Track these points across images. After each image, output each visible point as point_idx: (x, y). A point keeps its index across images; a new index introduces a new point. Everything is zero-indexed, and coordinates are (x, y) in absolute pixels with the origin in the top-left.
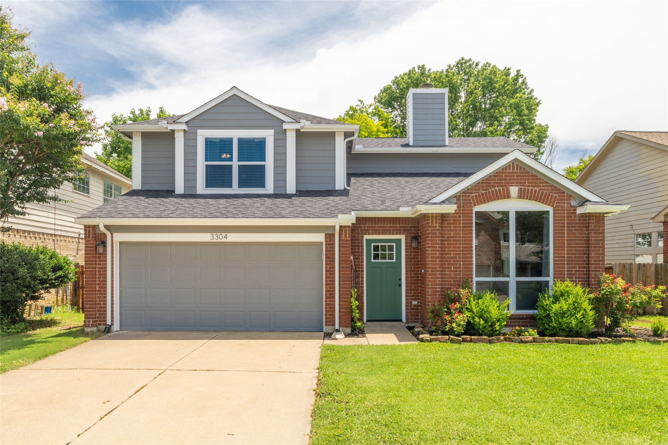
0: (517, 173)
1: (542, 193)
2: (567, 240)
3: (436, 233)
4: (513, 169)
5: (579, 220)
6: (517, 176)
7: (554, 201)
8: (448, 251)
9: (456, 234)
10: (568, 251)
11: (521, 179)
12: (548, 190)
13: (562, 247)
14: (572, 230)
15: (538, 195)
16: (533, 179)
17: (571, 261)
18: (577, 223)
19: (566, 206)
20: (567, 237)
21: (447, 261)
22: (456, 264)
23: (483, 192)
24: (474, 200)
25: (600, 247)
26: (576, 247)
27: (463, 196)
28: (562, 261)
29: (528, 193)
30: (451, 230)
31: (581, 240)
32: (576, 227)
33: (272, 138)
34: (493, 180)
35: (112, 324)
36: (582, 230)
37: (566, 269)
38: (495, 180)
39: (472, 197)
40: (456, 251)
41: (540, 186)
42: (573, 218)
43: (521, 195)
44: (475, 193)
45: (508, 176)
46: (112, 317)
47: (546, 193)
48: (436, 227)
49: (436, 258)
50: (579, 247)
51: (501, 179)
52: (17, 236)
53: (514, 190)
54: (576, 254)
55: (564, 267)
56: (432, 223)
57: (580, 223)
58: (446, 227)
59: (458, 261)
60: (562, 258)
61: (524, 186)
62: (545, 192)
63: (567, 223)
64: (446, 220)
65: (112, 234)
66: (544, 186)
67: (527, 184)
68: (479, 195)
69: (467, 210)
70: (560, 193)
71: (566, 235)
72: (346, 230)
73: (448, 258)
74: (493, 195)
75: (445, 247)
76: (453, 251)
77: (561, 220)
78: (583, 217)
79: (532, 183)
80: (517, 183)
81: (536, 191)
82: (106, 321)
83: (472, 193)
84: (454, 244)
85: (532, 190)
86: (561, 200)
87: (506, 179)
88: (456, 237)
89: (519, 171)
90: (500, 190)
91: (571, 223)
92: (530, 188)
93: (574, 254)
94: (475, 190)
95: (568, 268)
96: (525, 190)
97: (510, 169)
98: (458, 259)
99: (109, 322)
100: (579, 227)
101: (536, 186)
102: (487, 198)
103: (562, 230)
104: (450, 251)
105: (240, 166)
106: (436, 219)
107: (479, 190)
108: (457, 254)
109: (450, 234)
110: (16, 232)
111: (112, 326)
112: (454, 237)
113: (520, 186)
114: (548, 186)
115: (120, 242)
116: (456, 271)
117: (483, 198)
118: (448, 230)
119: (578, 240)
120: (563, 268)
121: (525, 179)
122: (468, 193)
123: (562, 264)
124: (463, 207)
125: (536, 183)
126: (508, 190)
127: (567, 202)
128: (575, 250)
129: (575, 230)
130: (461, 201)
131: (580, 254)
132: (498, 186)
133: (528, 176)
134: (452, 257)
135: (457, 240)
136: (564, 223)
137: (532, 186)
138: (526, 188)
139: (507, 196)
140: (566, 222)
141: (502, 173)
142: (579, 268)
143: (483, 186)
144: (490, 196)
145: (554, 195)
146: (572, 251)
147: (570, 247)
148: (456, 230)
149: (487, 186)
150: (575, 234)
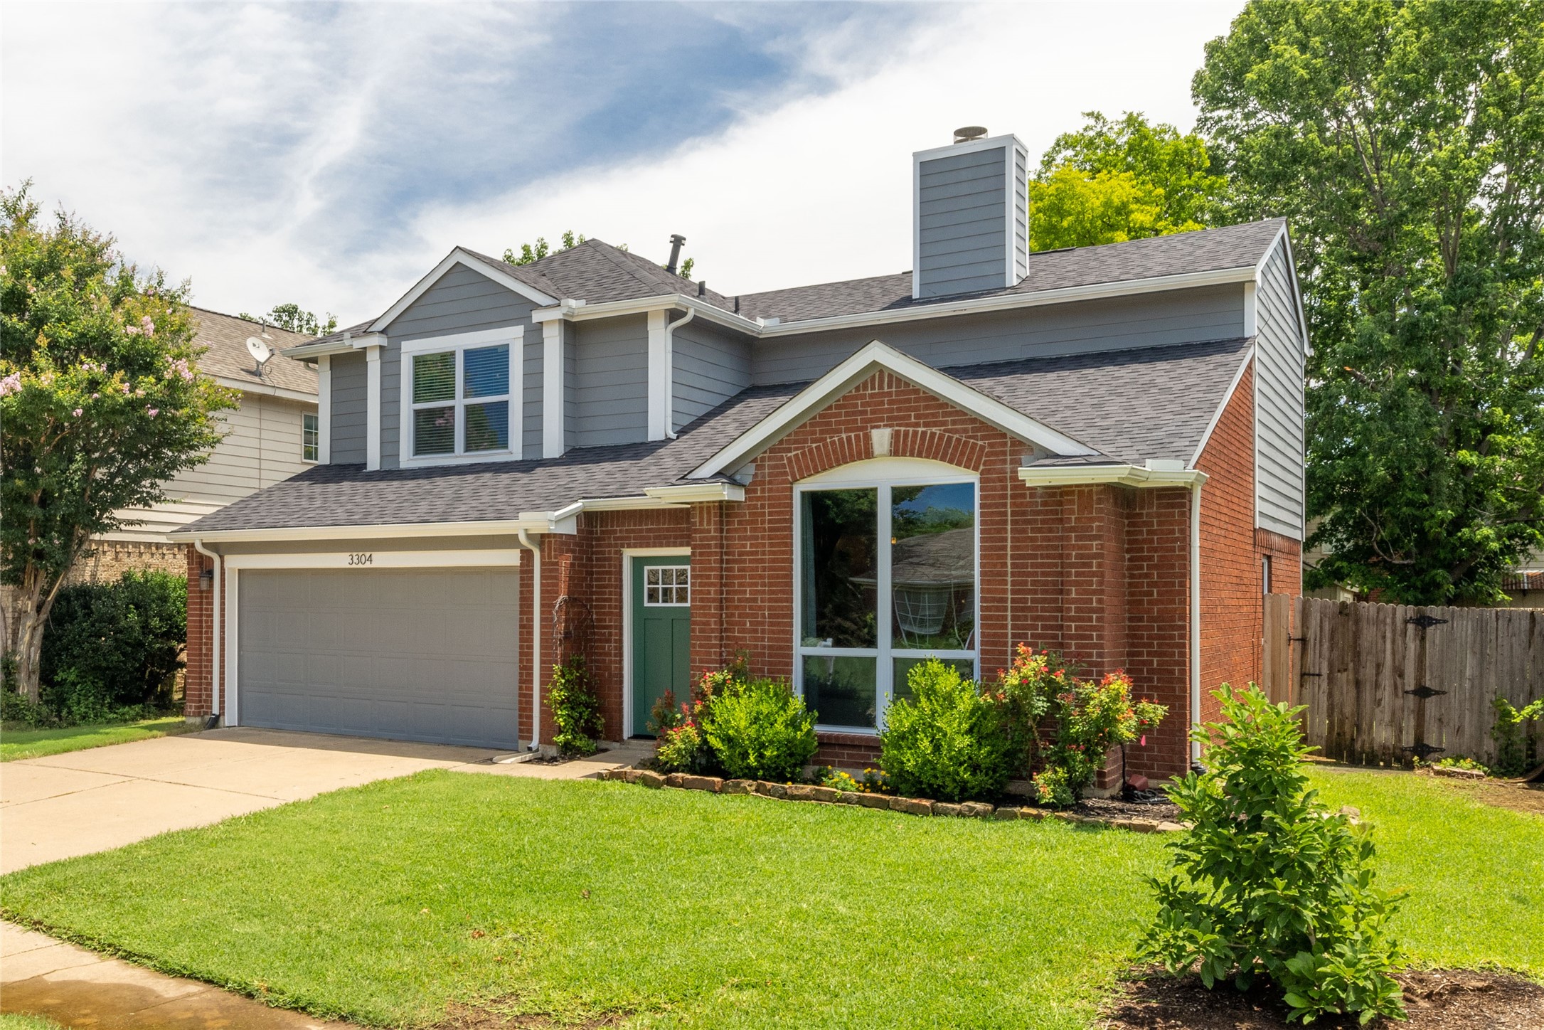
0: (890, 394)
1: (950, 439)
2: (1013, 557)
3: (709, 546)
4: (881, 387)
5: (1044, 504)
6: (890, 402)
7: (979, 458)
8: (741, 585)
9: (757, 546)
10: (1013, 583)
11: (899, 410)
12: (965, 431)
13: (999, 574)
14: (1024, 531)
15: (939, 445)
16: (926, 407)
17: (1023, 609)
18: (1038, 513)
19: (1009, 471)
20: (1013, 548)
21: (737, 608)
22: (756, 616)
23: (814, 445)
24: (792, 468)
25: (1094, 574)
26: (1035, 574)
27: (770, 459)
28: (998, 609)
29: (914, 442)
30: (745, 538)
31: (1048, 556)
32: (1035, 521)
33: (521, 342)
34: (836, 415)
35: (222, 713)
36: (1050, 530)
37: (1010, 631)
38: (839, 415)
39: (789, 459)
40: (756, 585)
41: (944, 423)
42: (1028, 499)
43: (898, 449)
44: (796, 449)
45: (868, 404)
46: (222, 702)
47: (958, 440)
48: (709, 531)
49: (709, 600)
50: (1043, 574)
51: (854, 413)
52: (178, 556)
53: (881, 437)
54: (1035, 592)
55: (1005, 627)
56: (701, 523)
57: (1046, 513)
58: (736, 530)
59: (761, 608)
60: (998, 602)
61: (907, 425)
62: (957, 436)
63: (1013, 513)
64: (737, 515)
65: (222, 557)
66: (954, 423)
67: (913, 420)
68: (803, 454)
69: (777, 490)
70: (994, 437)
71: (1009, 544)
72: (550, 542)
73: (739, 600)
74: (835, 451)
75: (734, 577)
76: (751, 585)
77: (997, 506)
78: (1053, 495)
79: (926, 416)
80: (889, 419)
81: (933, 435)
82: (211, 707)
83: (789, 450)
84: (752, 569)
85: (924, 433)
86: (997, 454)
87: (865, 412)
88: (756, 553)
89: (894, 389)
90: (849, 439)
91: (1024, 513)
92: (920, 430)
93: (1029, 592)
94: (796, 442)
95: (1013, 627)
96: (906, 433)
97: (873, 388)
98: (759, 603)
99: (216, 711)
100: (1043, 522)
101: (935, 424)
102: (821, 460)
103: (999, 531)
104: (744, 586)
105: (467, 407)
106: (709, 513)
107: (805, 441)
108: (757, 592)
109: (744, 546)
110: (176, 549)
111: (221, 718)
112: (752, 553)
113: (897, 425)
114: (963, 422)
115: (239, 570)
116: (756, 631)
117: (813, 460)
118: (740, 538)
119: (1042, 557)
120: (1000, 629)
121: (909, 409)
122: (780, 450)
123: (998, 618)
124: (770, 482)
125: (934, 415)
126: (868, 438)
127: (1011, 460)
128: (1034, 583)
129: (1033, 530)
130: (767, 471)
131: (1046, 592)
132: (847, 430)
133: (917, 400)
134: (747, 600)
135: (757, 561)
136: (1005, 514)
137: (926, 425)
138: (911, 429)
139: (866, 452)
140: (1009, 510)
141: (856, 397)
142: (1044, 627)
143: (814, 433)
144: (828, 455)
145: (980, 443)
146: (1025, 583)
147: (1020, 574)
148: (756, 538)
149: (822, 432)
150: (1033, 539)
